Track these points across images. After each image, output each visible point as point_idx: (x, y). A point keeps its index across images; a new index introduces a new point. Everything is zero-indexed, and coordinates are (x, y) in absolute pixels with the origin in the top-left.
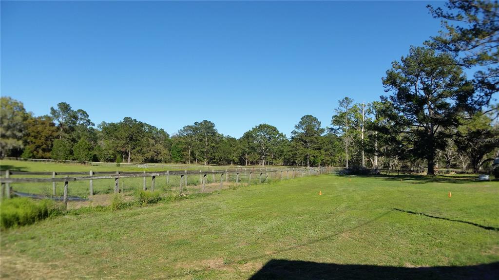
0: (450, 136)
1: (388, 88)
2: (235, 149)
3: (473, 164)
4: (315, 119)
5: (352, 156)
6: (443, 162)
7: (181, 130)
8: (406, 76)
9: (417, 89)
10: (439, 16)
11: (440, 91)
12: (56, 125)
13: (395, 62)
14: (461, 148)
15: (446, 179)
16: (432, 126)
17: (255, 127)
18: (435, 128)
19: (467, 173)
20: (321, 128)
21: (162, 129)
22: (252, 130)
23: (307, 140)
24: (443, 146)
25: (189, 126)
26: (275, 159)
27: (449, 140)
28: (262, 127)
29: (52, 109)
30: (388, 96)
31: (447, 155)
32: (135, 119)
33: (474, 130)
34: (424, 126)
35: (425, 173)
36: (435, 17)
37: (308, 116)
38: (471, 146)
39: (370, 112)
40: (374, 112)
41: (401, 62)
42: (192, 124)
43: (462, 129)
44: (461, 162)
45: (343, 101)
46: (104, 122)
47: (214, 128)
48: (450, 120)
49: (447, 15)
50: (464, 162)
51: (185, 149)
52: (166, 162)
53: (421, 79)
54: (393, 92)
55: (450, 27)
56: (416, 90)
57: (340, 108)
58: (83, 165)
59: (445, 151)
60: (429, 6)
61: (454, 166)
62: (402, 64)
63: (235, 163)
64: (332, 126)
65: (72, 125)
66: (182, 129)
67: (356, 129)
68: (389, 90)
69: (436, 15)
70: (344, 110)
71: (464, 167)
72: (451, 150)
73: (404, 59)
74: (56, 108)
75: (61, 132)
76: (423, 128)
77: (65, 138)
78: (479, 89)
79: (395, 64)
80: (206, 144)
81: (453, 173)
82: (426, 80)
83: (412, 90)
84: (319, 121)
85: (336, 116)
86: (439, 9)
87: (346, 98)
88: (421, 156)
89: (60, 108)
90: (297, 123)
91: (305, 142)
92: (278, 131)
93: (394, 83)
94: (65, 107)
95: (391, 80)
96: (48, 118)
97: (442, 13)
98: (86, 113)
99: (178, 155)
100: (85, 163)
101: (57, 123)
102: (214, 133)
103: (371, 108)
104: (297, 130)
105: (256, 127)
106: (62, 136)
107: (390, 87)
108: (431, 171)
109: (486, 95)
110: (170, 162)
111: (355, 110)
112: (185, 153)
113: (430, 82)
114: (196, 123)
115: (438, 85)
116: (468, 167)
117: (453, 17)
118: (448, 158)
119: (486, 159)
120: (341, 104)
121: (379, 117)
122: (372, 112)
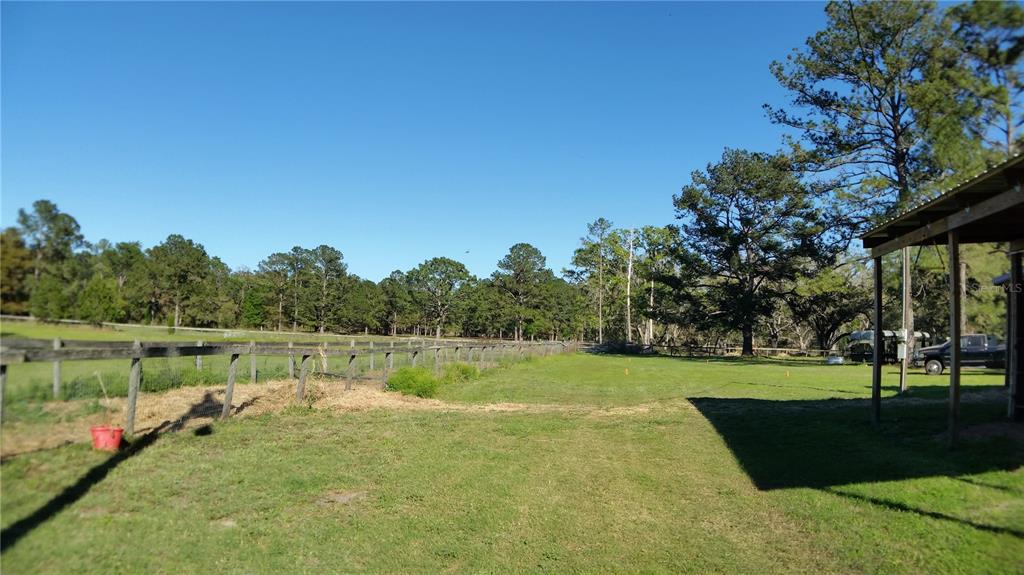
0: (781, 296)
1: (682, 212)
2: (373, 302)
3: (822, 341)
4: (536, 252)
5: (608, 322)
6: (764, 336)
7: (263, 261)
8: (711, 194)
9: (730, 217)
10: (780, 121)
11: (767, 221)
12: (27, 246)
13: (697, 172)
14: (800, 313)
15: (774, 362)
16: (752, 278)
17: (423, 263)
18: (756, 281)
19: (809, 356)
20: (546, 268)
21: (216, 258)
22: (418, 268)
23: (521, 291)
24: (768, 311)
25: (279, 254)
26: (450, 323)
27: (778, 301)
28: (437, 263)
29: (22, 212)
30: (680, 225)
31: (772, 324)
32: (190, 238)
33: (819, 292)
34: (738, 278)
35: (738, 354)
36: (774, 122)
37: (523, 245)
38: (815, 311)
39: (637, 245)
40: (645, 245)
41: (706, 172)
42: (287, 250)
43: (803, 286)
44: (797, 338)
45: (596, 224)
46: (104, 240)
47: (341, 261)
48: (784, 270)
49: (792, 121)
50: (804, 337)
51: (272, 302)
52: (227, 327)
53: (737, 200)
54: (690, 219)
55: (795, 143)
56: (728, 218)
57: (591, 237)
58: (98, 329)
59: (771, 317)
60: (766, 106)
61: (784, 344)
62: (708, 176)
63: (371, 332)
64: (573, 268)
65: (60, 247)
66: (267, 260)
67: (614, 275)
68: (683, 216)
69: (775, 119)
70: (596, 240)
71: (803, 346)
72: (782, 316)
73: (712, 168)
74: (30, 210)
75: (38, 262)
76: (736, 281)
77: (48, 273)
78: (833, 229)
79: (697, 176)
80: (325, 293)
81: (783, 355)
82: (745, 202)
83: (721, 219)
84: (543, 255)
85: (580, 251)
86: (782, 111)
87: (601, 220)
88: (734, 326)
89: (37, 211)
90: (502, 258)
91: (516, 294)
92: (467, 272)
93: (693, 207)
94: (46, 209)
95: (688, 200)
96: (13, 231)
97: (785, 118)
98: (75, 222)
99: (257, 312)
100: (101, 326)
101: (29, 240)
102: (340, 273)
103: (641, 238)
104: (501, 271)
105: (426, 262)
106: (39, 269)
107: (685, 211)
108: (748, 348)
109: (844, 237)
110: (235, 326)
111: (613, 240)
112: (271, 309)
113: (751, 207)
114: (296, 249)
115: (764, 212)
116: (811, 346)
117: (802, 124)
118: (774, 329)
119: (844, 332)
120: (591, 229)
121: (654, 255)
122: (641, 245)
